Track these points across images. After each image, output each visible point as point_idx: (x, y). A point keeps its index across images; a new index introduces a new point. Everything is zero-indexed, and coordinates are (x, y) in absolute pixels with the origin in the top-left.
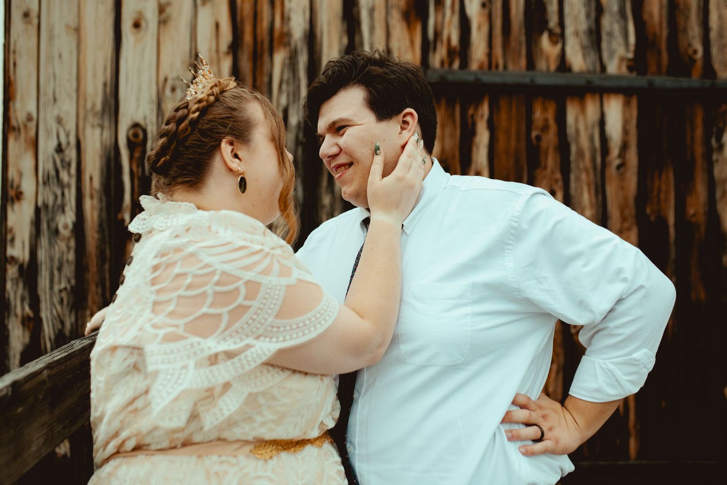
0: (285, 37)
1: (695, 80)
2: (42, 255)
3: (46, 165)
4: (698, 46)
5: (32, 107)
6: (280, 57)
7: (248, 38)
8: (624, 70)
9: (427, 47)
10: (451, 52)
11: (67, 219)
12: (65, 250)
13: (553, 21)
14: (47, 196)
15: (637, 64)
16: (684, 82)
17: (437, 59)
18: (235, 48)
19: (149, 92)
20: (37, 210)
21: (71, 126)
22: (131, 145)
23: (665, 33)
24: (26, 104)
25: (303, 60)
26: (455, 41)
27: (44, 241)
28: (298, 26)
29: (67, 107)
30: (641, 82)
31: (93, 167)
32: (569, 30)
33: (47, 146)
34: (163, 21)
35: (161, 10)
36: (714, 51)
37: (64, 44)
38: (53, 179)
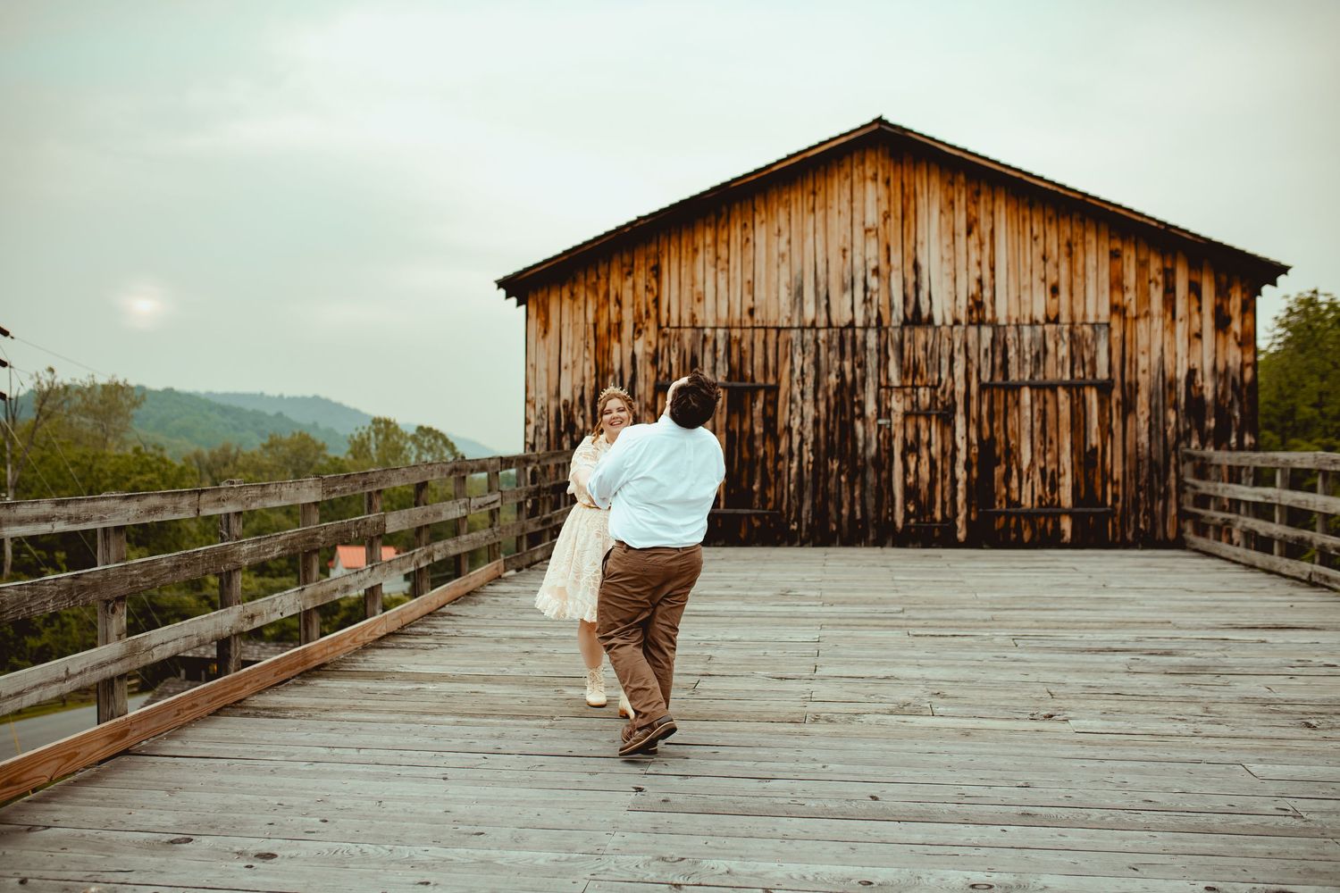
0: (613, 370)
1: (748, 384)
2: (537, 441)
3: (538, 412)
4: (749, 372)
5: (533, 395)
6: (611, 378)
7: (601, 372)
8: (723, 381)
9: (658, 373)
10: (666, 375)
11: (544, 430)
12: (544, 439)
13: (700, 364)
14: (538, 423)
15: (729, 378)
16: (743, 384)
17: (661, 378)
18: (596, 375)
19: (569, 389)
20: (536, 428)
21: (546, 400)
22: (564, 406)
23: (738, 368)
24: (532, 394)
25: (618, 378)
26: (667, 371)
27: (537, 437)
28: (617, 367)
29: (545, 395)
30: (730, 384)
31: (552, 414)
32: (706, 367)
33: (538, 407)
34: (574, 366)
35: (573, 362)
36: (755, 373)
37: (544, 375)
38: (540, 417)
